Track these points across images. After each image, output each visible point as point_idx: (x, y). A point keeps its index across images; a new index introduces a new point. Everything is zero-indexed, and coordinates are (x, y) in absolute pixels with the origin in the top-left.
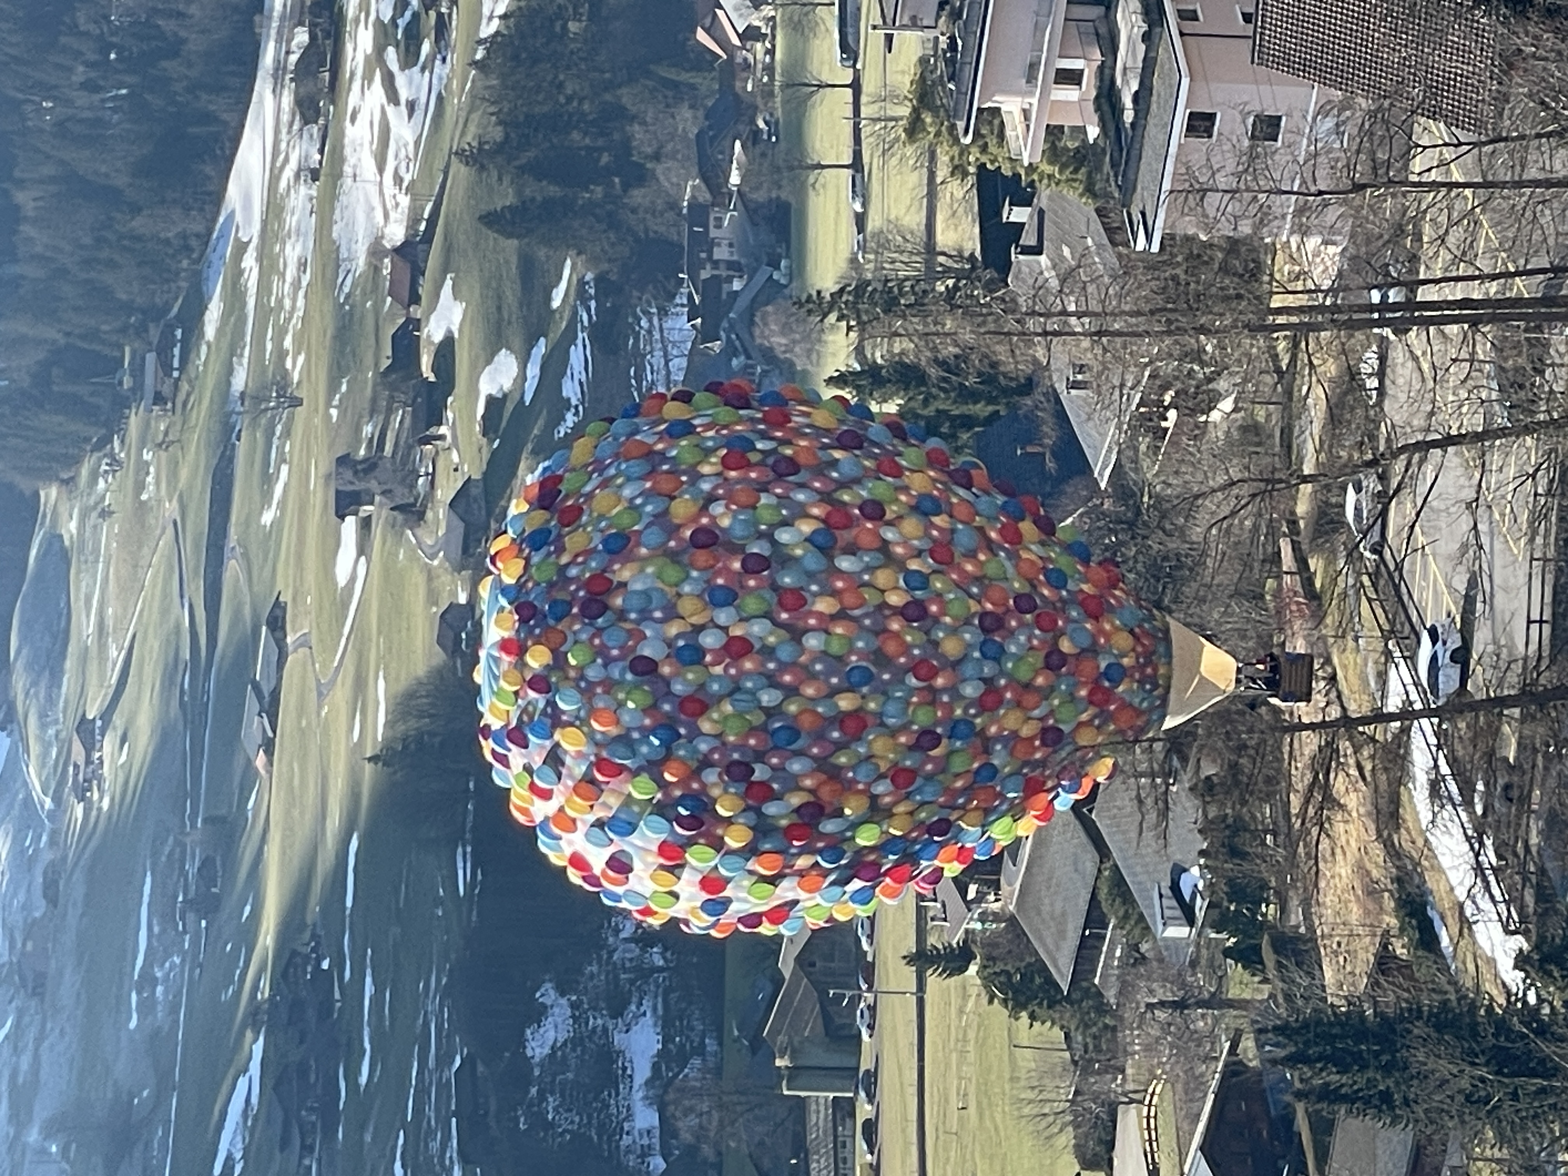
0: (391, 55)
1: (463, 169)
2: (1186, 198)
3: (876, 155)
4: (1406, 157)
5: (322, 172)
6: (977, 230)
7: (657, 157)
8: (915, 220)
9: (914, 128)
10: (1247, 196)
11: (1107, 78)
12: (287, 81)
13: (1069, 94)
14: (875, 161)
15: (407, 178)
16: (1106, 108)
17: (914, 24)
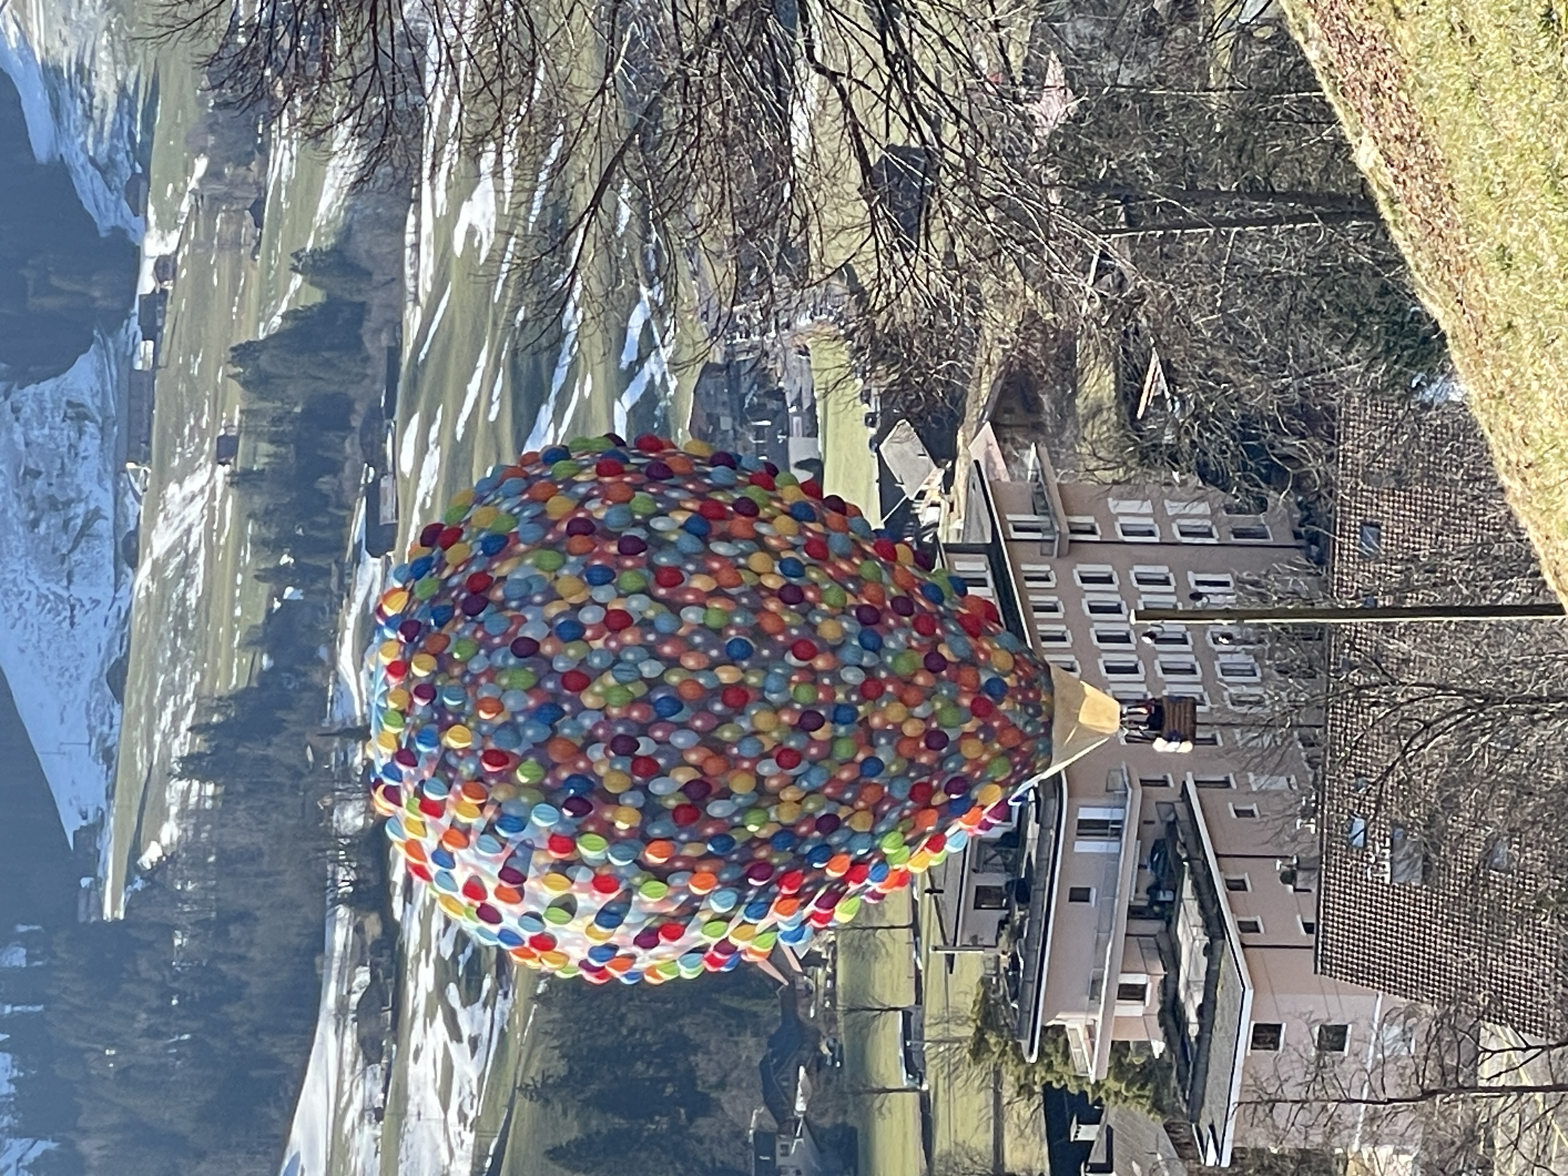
0: (453, 992)
1: (527, 1103)
2: (1255, 1109)
3: (941, 1076)
4: (1475, 1062)
5: (387, 1111)
6: (1045, 1149)
7: (721, 1085)
8: (983, 1141)
9: (979, 1049)
10: (1317, 1106)
11: (1170, 991)
12: (349, 1022)
13: (1132, 1009)
14: (940, 1082)
15: (472, 1115)
16: (1170, 1022)
17: (975, 943)
